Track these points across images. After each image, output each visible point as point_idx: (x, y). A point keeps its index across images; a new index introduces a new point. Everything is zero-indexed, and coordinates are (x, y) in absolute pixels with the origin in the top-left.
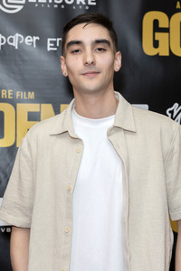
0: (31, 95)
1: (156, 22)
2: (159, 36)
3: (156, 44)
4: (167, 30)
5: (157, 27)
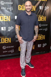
0: (5, 15)
1: (20, 6)
2: (20, 8)
3: (20, 9)
4: (21, 7)
5: (20, 7)
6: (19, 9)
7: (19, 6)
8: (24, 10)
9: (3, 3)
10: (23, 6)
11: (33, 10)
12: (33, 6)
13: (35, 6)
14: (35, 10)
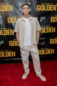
4: (40, 7)
6: (38, 10)
7: (38, 6)
8: (43, 10)
9: (21, 4)
10: (42, 6)
11: (53, 10)
12: (54, 6)
13: (56, 5)
14: (55, 10)
